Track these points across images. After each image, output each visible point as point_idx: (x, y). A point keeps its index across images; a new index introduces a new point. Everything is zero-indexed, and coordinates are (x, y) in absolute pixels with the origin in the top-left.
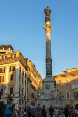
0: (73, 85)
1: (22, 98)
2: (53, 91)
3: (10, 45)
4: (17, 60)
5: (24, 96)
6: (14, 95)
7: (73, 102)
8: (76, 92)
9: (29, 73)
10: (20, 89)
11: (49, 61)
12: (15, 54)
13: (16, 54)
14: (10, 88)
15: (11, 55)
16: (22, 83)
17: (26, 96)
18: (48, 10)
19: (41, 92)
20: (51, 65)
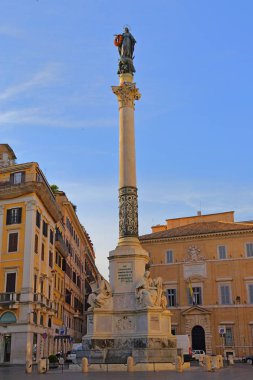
0: (186, 268)
1: (43, 305)
2: (142, 287)
3: (7, 146)
4: (31, 189)
5: (48, 301)
6: (19, 295)
7: (187, 317)
8: (194, 289)
9: (61, 229)
10: (36, 277)
11: (128, 193)
12: (24, 173)
13: (27, 172)
14: (8, 275)
15: (12, 175)
16: (43, 259)
17: (52, 298)
18: (128, 39)
19: (106, 288)
20: (134, 206)
